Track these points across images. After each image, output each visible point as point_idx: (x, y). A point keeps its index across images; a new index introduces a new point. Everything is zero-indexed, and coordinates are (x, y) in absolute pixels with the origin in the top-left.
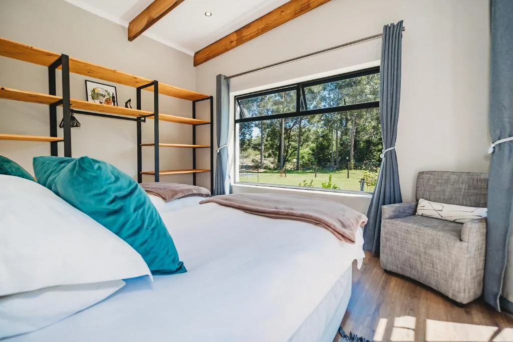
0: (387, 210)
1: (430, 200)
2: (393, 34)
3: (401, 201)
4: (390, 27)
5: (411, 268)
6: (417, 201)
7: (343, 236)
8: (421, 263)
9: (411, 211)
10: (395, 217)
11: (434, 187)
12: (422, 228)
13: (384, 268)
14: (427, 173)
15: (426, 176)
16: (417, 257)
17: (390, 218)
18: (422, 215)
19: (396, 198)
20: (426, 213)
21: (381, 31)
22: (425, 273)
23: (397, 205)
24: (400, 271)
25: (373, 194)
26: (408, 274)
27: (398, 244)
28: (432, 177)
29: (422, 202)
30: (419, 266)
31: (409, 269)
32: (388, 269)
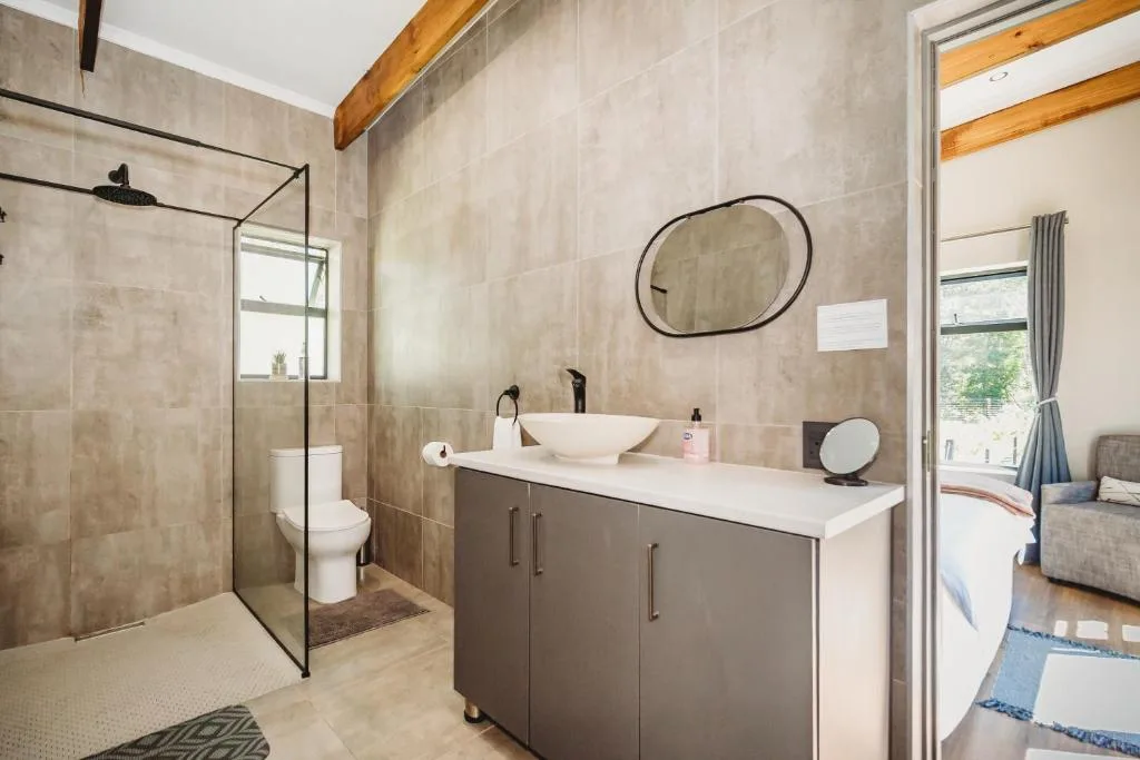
0: (1052, 491)
1: (1120, 479)
2: (1049, 228)
3: (1069, 480)
4: (1043, 219)
5: (1095, 571)
6: (1098, 480)
7: (1019, 510)
8: (1111, 564)
9: (1089, 495)
10: (1066, 501)
11: (1127, 460)
12: (1111, 515)
13: (1049, 575)
14: (1115, 437)
15: (1113, 443)
16: (1105, 557)
17: (1057, 503)
18: (1108, 501)
19: (1061, 475)
20: (1114, 497)
21: (1029, 222)
22: (1117, 578)
23: (1067, 485)
24: (1077, 579)
25: (1019, 470)
26: (1089, 582)
27: (1071, 539)
28: (1124, 444)
29: (1107, 482)
30: (1107, 567)
31: (1092, 574)
32: (1056, 576)
